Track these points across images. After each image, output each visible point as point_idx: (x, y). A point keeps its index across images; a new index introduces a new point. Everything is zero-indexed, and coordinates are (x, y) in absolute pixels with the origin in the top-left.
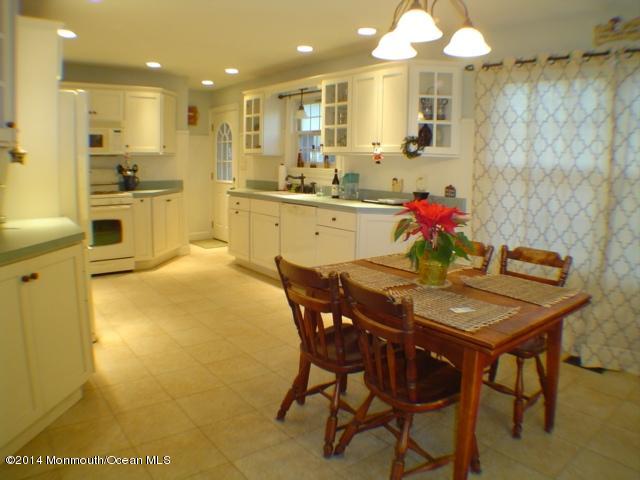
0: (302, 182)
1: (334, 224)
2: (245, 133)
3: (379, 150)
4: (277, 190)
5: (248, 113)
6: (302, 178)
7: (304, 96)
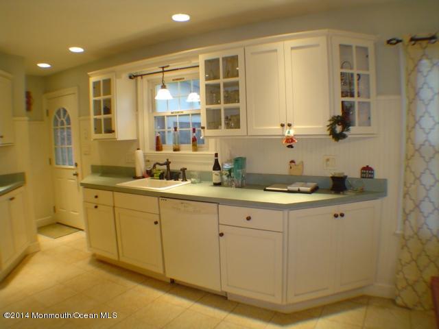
0: (168, 167)
1: (249, 224)
2: (92, 117)
3: (292, 132)
4: (136, 178)
5: (95, 95)
6: (168, 164)
7: (166, 75)
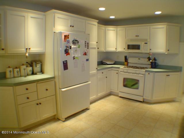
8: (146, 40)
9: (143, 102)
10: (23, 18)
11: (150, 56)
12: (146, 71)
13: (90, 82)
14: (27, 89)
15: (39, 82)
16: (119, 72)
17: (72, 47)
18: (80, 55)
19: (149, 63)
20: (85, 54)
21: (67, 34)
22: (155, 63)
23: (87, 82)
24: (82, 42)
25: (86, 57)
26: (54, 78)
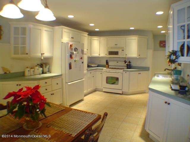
8: (123, 48)
9: (122, 94)
10: (40, 30)
11: (126, 60)
12: (123, 71)
13: (84, 79)
14: (46, 83)
15: (53, 78)
16: (103, 72)
17: (74, 53)
18: (78, 59)
19: (125, 65)
20: (81, 58)
21: (71, 44)
22: (130, 65)
23: (82, 79)
24: (79, 50)
25: (82, 61)
26: (61, 75)
